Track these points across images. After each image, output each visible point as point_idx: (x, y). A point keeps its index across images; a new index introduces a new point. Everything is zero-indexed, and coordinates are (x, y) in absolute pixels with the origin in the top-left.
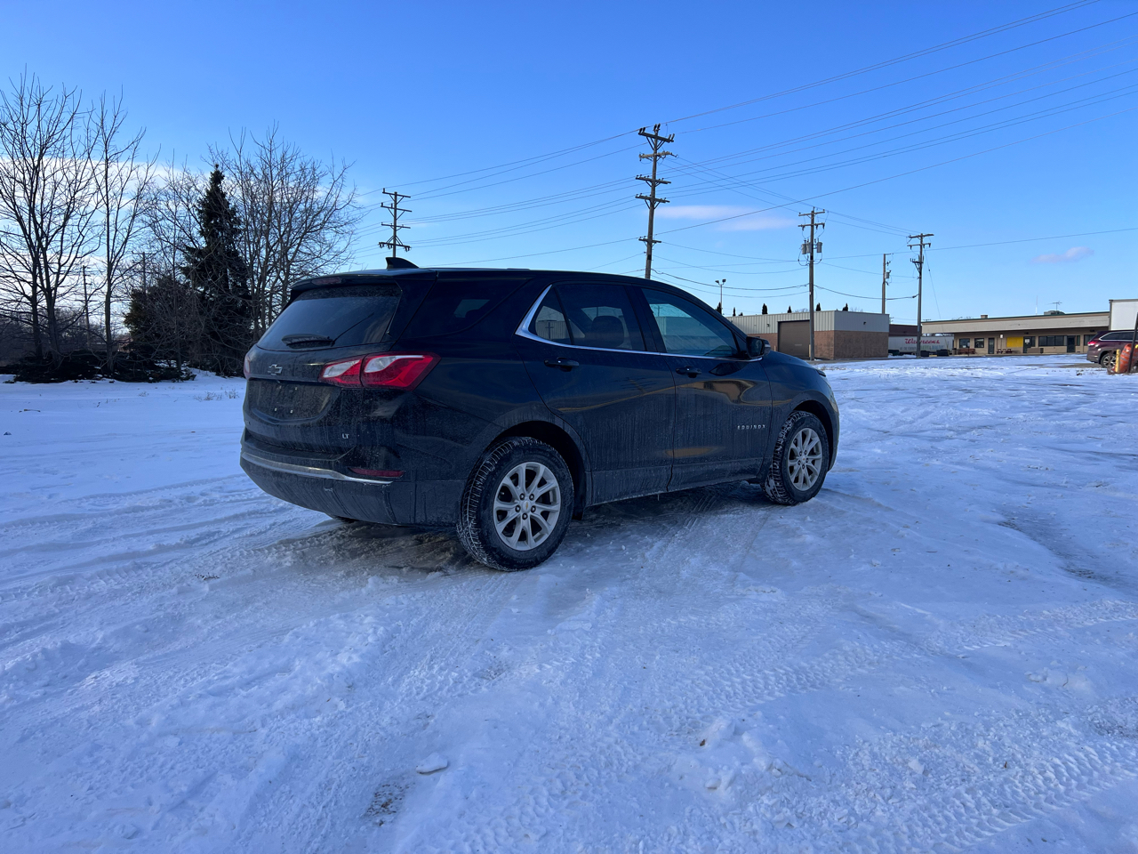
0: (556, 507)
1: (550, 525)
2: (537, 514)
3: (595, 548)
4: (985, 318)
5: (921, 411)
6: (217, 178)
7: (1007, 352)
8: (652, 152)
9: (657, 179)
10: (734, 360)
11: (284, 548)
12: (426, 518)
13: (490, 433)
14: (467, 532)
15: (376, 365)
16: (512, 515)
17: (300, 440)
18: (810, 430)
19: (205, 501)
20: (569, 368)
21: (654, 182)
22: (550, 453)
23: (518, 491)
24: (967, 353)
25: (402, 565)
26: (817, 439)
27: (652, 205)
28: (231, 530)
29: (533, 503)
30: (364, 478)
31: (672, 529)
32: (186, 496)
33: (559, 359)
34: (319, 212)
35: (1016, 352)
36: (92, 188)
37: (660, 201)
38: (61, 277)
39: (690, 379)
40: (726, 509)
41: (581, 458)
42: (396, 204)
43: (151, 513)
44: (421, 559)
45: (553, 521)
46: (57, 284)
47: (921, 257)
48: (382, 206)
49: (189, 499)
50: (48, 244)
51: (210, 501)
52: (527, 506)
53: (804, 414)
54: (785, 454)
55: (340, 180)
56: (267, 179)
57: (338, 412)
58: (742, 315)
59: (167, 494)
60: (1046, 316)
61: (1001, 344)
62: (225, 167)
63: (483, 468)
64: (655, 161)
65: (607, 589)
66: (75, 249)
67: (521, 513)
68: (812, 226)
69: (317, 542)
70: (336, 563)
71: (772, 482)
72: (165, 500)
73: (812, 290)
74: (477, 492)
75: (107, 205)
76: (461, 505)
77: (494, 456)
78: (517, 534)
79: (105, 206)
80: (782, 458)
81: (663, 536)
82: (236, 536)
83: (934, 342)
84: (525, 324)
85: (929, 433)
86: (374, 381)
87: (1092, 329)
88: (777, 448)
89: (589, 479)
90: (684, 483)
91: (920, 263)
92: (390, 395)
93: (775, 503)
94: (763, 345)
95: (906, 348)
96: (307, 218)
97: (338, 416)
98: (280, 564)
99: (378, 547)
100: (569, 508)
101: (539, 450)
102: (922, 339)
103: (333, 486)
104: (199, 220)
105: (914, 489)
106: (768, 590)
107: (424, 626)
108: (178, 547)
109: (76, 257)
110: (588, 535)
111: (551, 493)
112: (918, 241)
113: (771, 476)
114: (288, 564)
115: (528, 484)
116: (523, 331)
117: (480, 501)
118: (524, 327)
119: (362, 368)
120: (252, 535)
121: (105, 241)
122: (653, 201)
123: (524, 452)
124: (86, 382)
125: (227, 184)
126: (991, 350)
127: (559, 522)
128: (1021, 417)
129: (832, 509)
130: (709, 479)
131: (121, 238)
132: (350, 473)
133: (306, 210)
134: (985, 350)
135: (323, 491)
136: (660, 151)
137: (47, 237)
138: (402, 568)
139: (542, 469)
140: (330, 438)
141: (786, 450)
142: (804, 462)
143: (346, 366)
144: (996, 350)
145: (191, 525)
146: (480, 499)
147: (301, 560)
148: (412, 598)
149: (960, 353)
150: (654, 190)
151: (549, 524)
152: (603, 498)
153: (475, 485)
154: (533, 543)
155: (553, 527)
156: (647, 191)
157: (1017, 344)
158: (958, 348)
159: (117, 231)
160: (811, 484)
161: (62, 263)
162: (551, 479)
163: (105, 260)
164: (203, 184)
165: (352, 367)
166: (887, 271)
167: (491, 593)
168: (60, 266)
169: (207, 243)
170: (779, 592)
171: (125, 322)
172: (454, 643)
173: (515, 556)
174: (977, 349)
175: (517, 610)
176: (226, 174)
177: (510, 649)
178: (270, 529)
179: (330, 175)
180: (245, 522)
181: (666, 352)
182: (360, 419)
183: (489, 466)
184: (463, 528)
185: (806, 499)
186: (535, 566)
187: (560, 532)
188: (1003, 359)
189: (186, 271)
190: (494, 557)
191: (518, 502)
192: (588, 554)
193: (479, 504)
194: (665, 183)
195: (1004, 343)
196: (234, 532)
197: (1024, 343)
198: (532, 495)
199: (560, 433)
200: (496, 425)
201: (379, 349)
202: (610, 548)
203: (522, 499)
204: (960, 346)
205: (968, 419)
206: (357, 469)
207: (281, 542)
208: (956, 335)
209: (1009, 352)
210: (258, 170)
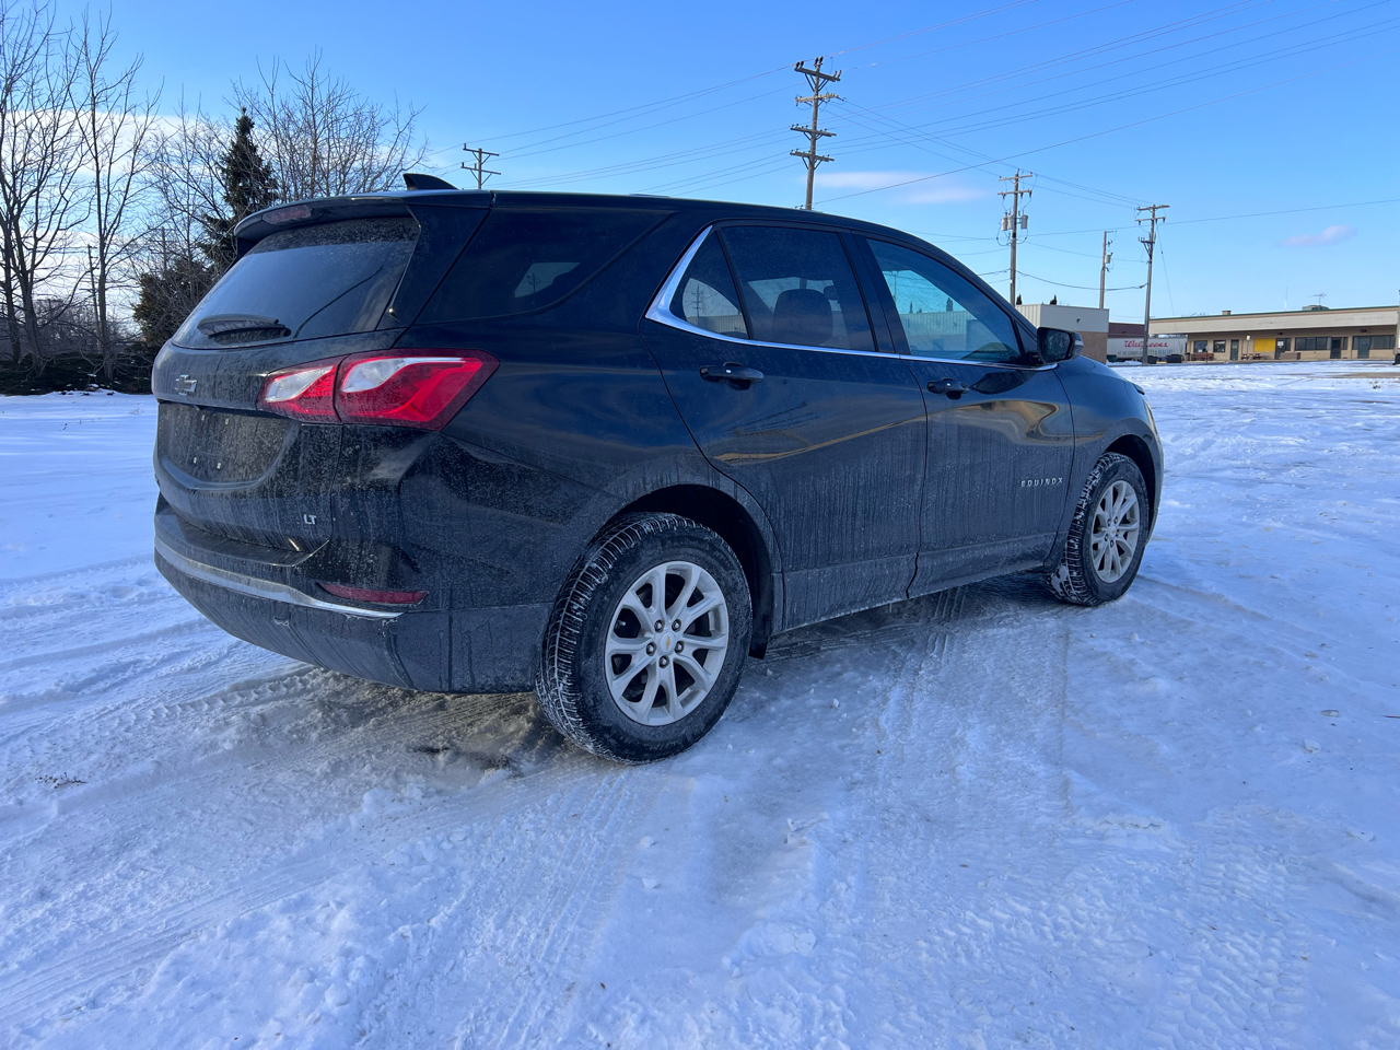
0: (720, 643)
1: (709, 674)
2: (687, 657)
3: (786, 702)
4: (1228, 315)
5: (1200, 440)
6: (245, 126)
7: (1254, 358)
8: (812, 95)
9: (818, 129)
10: (1014, 368)
11: (239, 699)
12: (473, 680)
13: (600, 510)
14: (555, 695)
15: (368, 375)
16: (638, 663)
17: (232, 523)
18: (1125, 484)
19: (141, 595)
20: (744, 384)
21: (815, 135)
22: (711, 544)
23: (648, 616)
24: (1203, 359)
25: (440, 745)
26: (1133, 499)
27: (812, 164)
28: (160, 657)
29: (680, 636)
30: (347, 605)
31: (912, 661)
32: (111, 585)
33: (728, 367)
34: (380, 173)
35: (1265, 358)
36: (76, 136)
37: (822, 159)
38: (39, 256)
39: (950, 402)
40: (988, 616)
41: (766, 549)
42: (481, 164)
43: (37, 621)
44: (476, 730)
45: (715, 664)
46: (34, 266)
47: (1152, 236)
48: (463, 167)
49: (117, 592)
50: (20, 210)
51: (149, 595)
52: (668, 644)
53: (1118, 458)
54: (1084, 526)
55: (407, 131)
56: (311, 126)
57: (296, 470)
58: (920, 311)
59: (80, 584)
60: (1304, 312)
61: (1247, 348)
62: (254, 111)
63: (585, 577)
64: (817, 106)
65: (826, 815)
66: (56, 217)
67: (657, 657)
68: (1016, 194)
69: (300, 686)
70: (321, 738)
71: (1064, 570)
72: (73, 595)
73: (1013, 278)
74: (574, 624)
75: (96, 158)
76: (544, 647)
77: (606, 555)
78: (650, 693)
79: (94, 160)
80: (1084, 531)
81: (898, 671)
82: (164, 670)
83: (1160, 345)
84: (664, 299)
85: (1229, 473)
86: (361, 409)
87: (1364, 329)
88: (1076, 515)
89: (778, 586)
90: (934, 582)
91: (1151, 243)
92: (399, 438)
93: (1064, 602)
94: (1072, 341)
95: (1125, 353)
96: (365, 181)
97: (296, 480)
98: (214, 745)
99: (403, 698)
100: (744, 642)
101: (691, 538)
102: (1150, 342)
103: (289, 616)
104: (224, 182)
105: (1277, 575)
106: (1144, 823)
107: (461, 931)
108: (51, 697)
109: (58, 229)
110: (769, 672)
111: (710, 615)
112: (1149, 214)
113: (1063, 561)
114: (228, 746)
115: (670, 601)
116: (659, 310)
117: (579, 642)
118: (662, 302)
119: (337, 384)
120: (191, 670)
121: (96, 208)
122: (812, 159)
123: (663, 545)
124: (76, 393)
125: (257, 134)
126: (1234, 354)
127: (725, 668)
128: (1345, 448)
129: (1164, 616)
130: (973, 573)
131: (115, 205)
132: (320, 593)
133: (363, 169)
134: (1226, 355)
135: (273, 625)
136: (822, 93)
137: (19, 203)
138: (437, 751)
139: (696, 574)
140: (282, 521)
141: (1090, 518)
142: (1113, 535)
143: (307, 377)
144: (1240, 355)
145: (95, 647)
146: (580, 636)
147: (254, 736)
148: (445, 845)
149: (1194, 359)
150: (814, 144)
151: (707, 673)
152: (802, 617)
153: (569, 610)
154: (680, 708)
155: (713, 677)
156: (806, 147)
157: (1268, 348)
158: (1192, 352)
159: (109, 194)
160: (1122, 570)
161: (39, 236)
162: (710, 590)
163: (97, 234)
164: (228, 136)
165: (318, 383)
166: (1108, 253)
167: (601, 824)
168: (37, 240)
169: (235, 211)
170: (1166, 828)
171: (135, 317)
172: (519, 993)
173: (646, 737)
174: (1216, 355)
175: (654, 882)
176: (257, 120)
177: (643, 1021)
178: (227, 656)
179: (393, 123)
180: (190, 640)
181: (909, 354)
182: (335, 486)
183: (596, 572)
184: (548, 690)
185: (1114, 596)
186: (682, 751)
187: (727, 686)
188: (1252, 366)
189: (206, 248)
190: (606, 744)
191: (652, 636)
192: (773, 716)
193: (577, 647)
194: (829, 135)
195: (1251, 347)
196: (164, 661)
197: (1277, 347)
198: (678, 621)
199: (730, 504)
200: (608, 495)
201: (371, 345)
202: (812, 702)
203: (657, 630)
204: (1195, 350)
205: (1270, 451)
206: (335, 587)
207: (236, 688)
208: (1191, 335)
209: (1258, 358)
210: (298, 116)
